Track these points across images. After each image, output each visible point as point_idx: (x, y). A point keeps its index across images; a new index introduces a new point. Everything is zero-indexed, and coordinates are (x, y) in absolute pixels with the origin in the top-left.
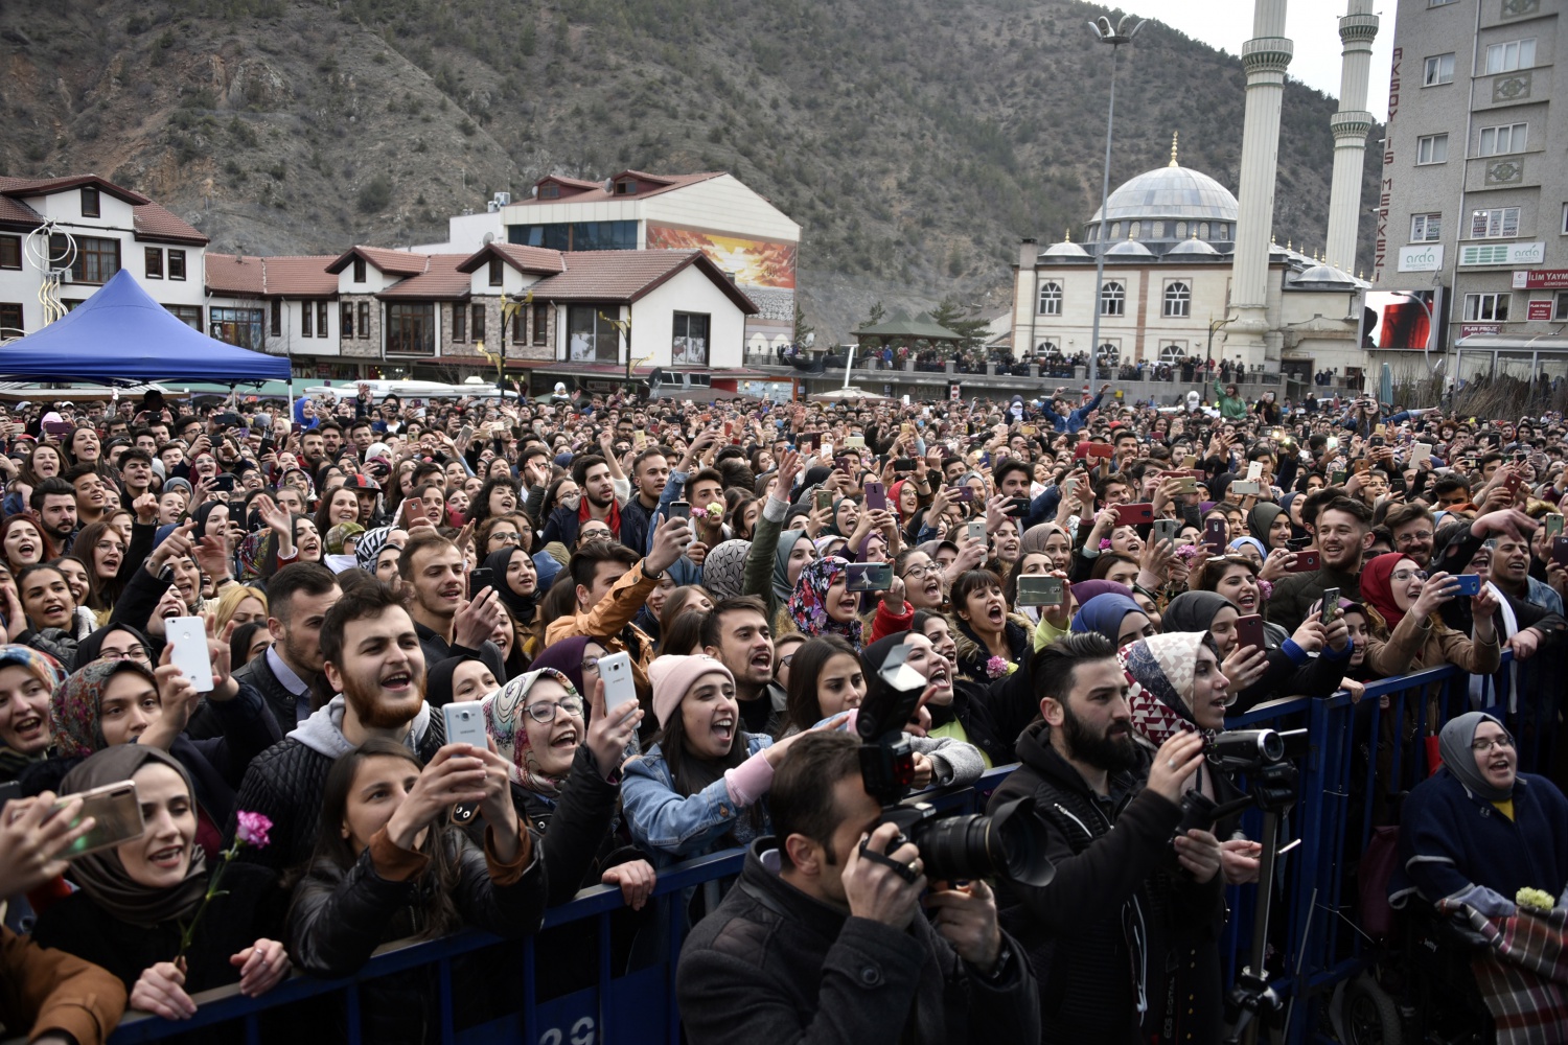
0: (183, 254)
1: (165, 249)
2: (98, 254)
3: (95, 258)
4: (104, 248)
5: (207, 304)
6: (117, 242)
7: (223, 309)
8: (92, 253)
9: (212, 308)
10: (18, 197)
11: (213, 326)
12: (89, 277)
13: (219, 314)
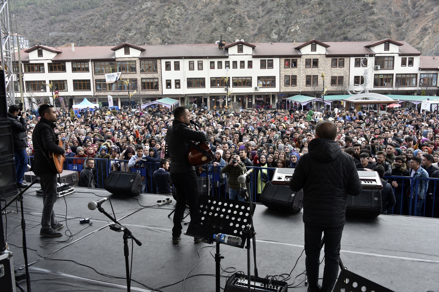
0: (413, 58)
1: (408, 57)
2: (388, 61)
3: (387, 62)
4: (390, 59)
5: (419, 72)
6: (394, 57)
7: (424, 74)
8: (386, 61)
9: (421, 74)
10: (368, 47)
11: (420, 79)
12: (385, 67)
13: (423, 76)
